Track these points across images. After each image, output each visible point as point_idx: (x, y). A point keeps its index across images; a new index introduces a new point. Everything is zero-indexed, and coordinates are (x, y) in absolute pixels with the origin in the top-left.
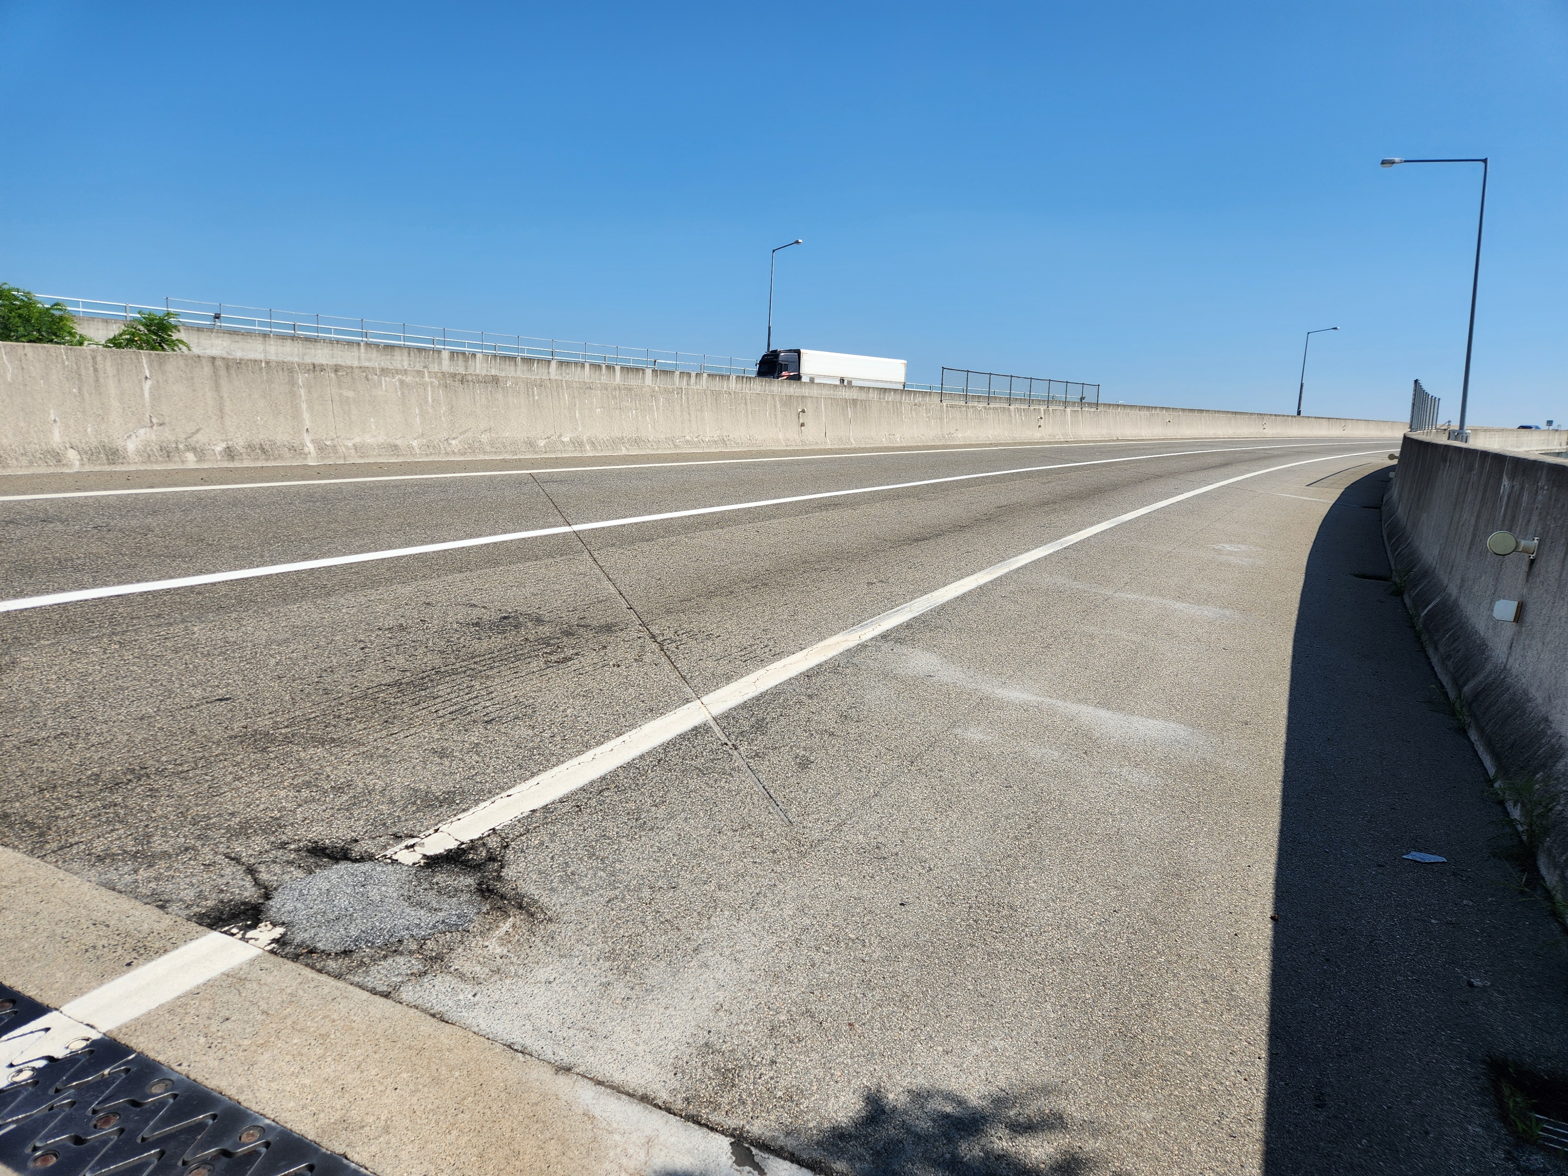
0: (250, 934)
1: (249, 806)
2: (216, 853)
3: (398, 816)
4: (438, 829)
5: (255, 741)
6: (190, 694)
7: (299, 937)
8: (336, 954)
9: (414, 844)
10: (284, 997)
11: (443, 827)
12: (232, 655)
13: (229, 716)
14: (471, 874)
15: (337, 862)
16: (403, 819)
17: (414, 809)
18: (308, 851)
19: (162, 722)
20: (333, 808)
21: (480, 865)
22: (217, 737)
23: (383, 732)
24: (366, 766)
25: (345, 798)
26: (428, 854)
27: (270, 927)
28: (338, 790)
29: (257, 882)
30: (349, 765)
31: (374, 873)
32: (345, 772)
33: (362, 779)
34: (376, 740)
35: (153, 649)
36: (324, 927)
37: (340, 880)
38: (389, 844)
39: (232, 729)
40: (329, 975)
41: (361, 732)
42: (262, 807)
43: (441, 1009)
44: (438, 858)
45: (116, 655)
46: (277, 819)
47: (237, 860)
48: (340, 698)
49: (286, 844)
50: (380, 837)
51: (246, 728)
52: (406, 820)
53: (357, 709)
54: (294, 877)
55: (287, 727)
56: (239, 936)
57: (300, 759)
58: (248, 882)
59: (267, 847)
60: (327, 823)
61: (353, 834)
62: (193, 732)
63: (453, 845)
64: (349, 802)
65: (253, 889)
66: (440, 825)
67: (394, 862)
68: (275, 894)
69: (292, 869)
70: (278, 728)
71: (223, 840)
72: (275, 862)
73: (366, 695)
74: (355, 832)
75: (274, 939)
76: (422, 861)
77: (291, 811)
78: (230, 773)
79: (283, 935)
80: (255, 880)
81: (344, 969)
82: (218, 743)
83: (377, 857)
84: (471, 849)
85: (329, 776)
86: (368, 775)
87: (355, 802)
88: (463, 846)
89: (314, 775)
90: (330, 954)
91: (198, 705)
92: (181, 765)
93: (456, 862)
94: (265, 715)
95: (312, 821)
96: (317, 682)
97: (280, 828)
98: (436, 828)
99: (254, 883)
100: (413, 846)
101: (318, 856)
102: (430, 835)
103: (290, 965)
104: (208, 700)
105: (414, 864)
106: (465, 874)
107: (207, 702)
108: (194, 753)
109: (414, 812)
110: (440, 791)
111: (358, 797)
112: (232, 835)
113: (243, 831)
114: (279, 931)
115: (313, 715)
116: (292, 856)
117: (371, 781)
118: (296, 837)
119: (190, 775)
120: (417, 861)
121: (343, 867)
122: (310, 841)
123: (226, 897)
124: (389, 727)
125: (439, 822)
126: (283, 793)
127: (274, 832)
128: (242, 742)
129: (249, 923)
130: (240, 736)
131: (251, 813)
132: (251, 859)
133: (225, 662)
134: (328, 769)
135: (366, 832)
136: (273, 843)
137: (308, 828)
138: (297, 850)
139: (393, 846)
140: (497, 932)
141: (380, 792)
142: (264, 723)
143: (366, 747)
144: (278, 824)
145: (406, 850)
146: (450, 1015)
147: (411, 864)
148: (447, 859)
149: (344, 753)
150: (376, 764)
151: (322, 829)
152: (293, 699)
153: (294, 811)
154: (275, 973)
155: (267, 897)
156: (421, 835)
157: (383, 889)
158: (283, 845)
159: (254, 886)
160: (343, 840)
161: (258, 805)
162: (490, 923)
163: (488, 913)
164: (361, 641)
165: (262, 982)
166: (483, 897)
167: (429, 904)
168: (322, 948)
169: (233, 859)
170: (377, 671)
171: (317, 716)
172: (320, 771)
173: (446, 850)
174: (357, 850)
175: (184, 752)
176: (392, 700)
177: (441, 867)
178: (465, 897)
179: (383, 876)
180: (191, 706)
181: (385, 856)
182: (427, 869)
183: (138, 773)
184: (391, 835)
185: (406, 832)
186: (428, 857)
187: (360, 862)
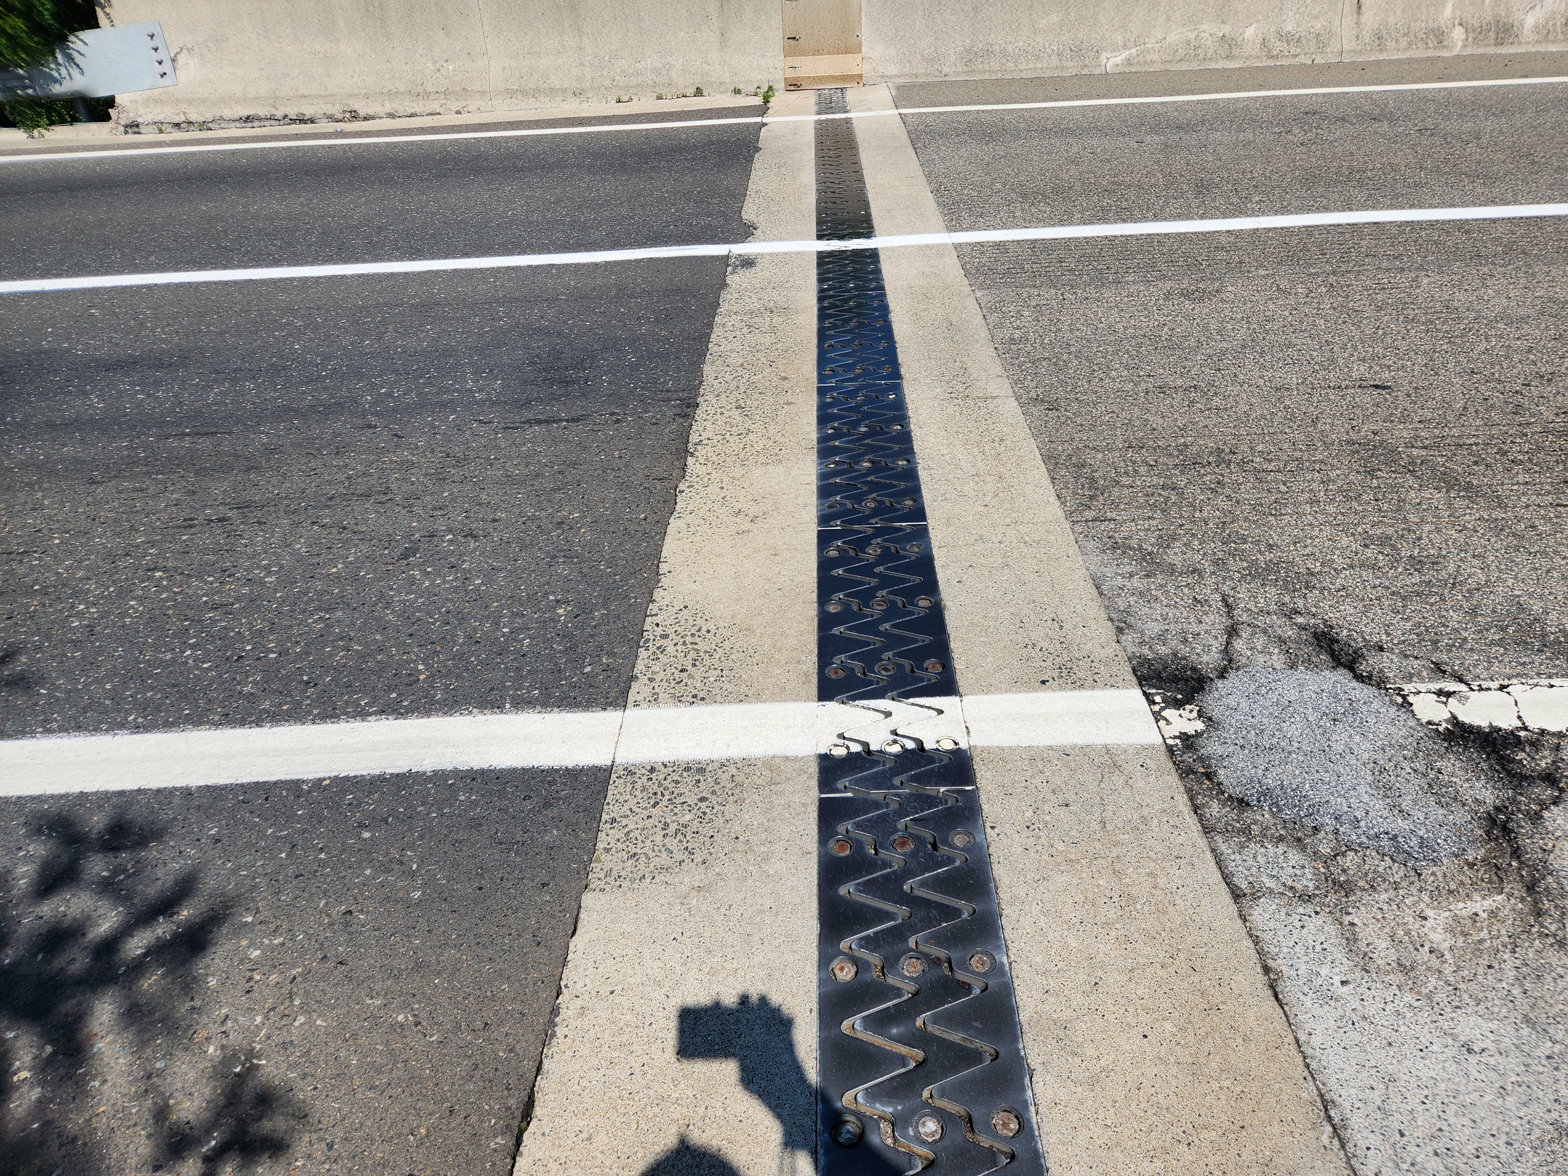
0: (1168, 713)
1: (1295, 543)
2: (1217, 589)
3: (1465, 639)
4: (1508, 686)
5: (1372, 456)
6: (1351, 370)
7: (1212, 748)
8: (1230, 796)
9: (1454, 692)
10: (1135, 817)
11: (1516, 689)
13: (1370, 411)
14: (1499, 785)
15: (1334, 668)
16: (1469, 646)
17: (1497, 637)
18: (1315, 635)
19: (1294, 399)
20: (1387, 588)
21: (1526, 777)
22: (1333, 437)
23: (1549, 498)
24: (1479, 542)
25: (1416, 579)
26: (1462, 718)
27: (1195, 714)
28: (1417, 564)
29: (1227, 651)
30: (1461, 531)
31: (1365, 708)
32: (1446, 541)
33: (1461, 559)
34: (1527, 507)
35: (1358, 301)
36: (1246, 751)
37: (1314, 696)
38: (1419, 675)
39: (1359, 431)
40: (1201, 821)
41: (1516, 487)
42: (1308, 550)
43: (1284, 969)
44: (1471, 732)
46: (1312, 574)
47: (1230, 609)
48: (1529, 424)
49: (1296, 612)
50: (1416, 658)
51: (1375, 434)
52: (1472, 650)
53: (1540, 449)
54: (1269, 663)
55: (1426, 448)
56: (1156, 708)
58: (1216, 645)
59: (1273, 607)
60: (1365, 606)
61: (1384, 637)
62: (1315, 422)
63: (1507, 722)
64: (1416, 588)
65: (1217, 655)
66: (1514, 681)
67: (1406, 705)
68: (1232, 675)
69: (1277, 651)
70: (1413, 447)
71: (1237, 576)
72: (1265, 631)
74: (1389, 635)
75: (1185, 734)
76: (1444, 725)
77: (1335, 570)
79: (1198, 735)
80: (1228, 643)
81: (1221, 825)
82: (1329, 446)
83: (1388, 686)
84: (1532, 744)
85: (1420, 539)
86: (1474, 556)
87: (1423, 591)
88: (1522, 734)
89: (1403, 529)
90: (1223, 793)
91: (1347, 387)
92: (1271, 461)
93: (1494, 751)
94: (1411, 423)
95: (1348, 595)
96: (1517, 392)
97: (1307, 588)
98: (1506, 683)
99: (1223, 647)
100: (1449, 694)
101: (1319, 647)
102: (1489, 689)
103: (1173, 779)
104: (1364, 384)
105: (1429, 723)
106: (1489, 779)
107: (1360, 387)
108: (1294, 450)
109: (1492, 643)
110: (1557, 626)
111: (1434, 585)
112: (1249, 575)
113: (1266, 573)
114: (1199, 726)
115: (1472, 441)
116: (1290, 633)
117: (1470, 567)
118: (1314, 610)
119: (1269, 478)
120: (1436, 721)
121: (1342, 677)
122: (1325, 622)
123: (1184, 650)
125: (1518, 675)
126: (1346, 541)
127: (1295, 591)
128: (1357, 452)
129: (1180, 696)
130: (1359, 444)
131: (1293, 553)
132: (1245, 615)
133: (1423, 335)
134: (1427, 528)
135: (1404, 642)
136: (1284, 604)
137: (1337, 602)
138: (1303, 628)
139: (1422, 680)
140: (1461, 905)
141: (1468, 591)
142: (1401, 434)
143: (1505, 513)
144: (1307, 582)
145: (1435, 697)
146: (1290, 990)
147: (1424, 721)
148: (1486, 740)
149: (1468, 511)
150: (1498, 546)
151: (1352, 611)
152: (1464, 409)
153: (1338, 572)
154: (1152, 779)
155: (1222, 674)
156: (1475, 684)
157: (1357, 738)
158: (1292, 613)
159: (1221, 652)
160: (1365, 641)
161: (1306, 546)
162: (1462, 883)
163: (1471, 865)
165: (1130, 782)
166: (1488, 832)
167: (1400, 796)
168: (1222, 778)
169: (1227, 605)
171: (1476, 444)
172: (1414, 527)
173: (1491, 726)
174: (1371, 662)
175: (1286, 446)
177: (1466, 748)
178: (1460, 816)
179: (1372, 720)
180: (1339, 387)
181: (1401, 689)
182: (1444, 740)
183: (1222, 458)
184: (1433, 663)
185: (1456, 668)
186: (1458, 722)
187: (1363, 682)
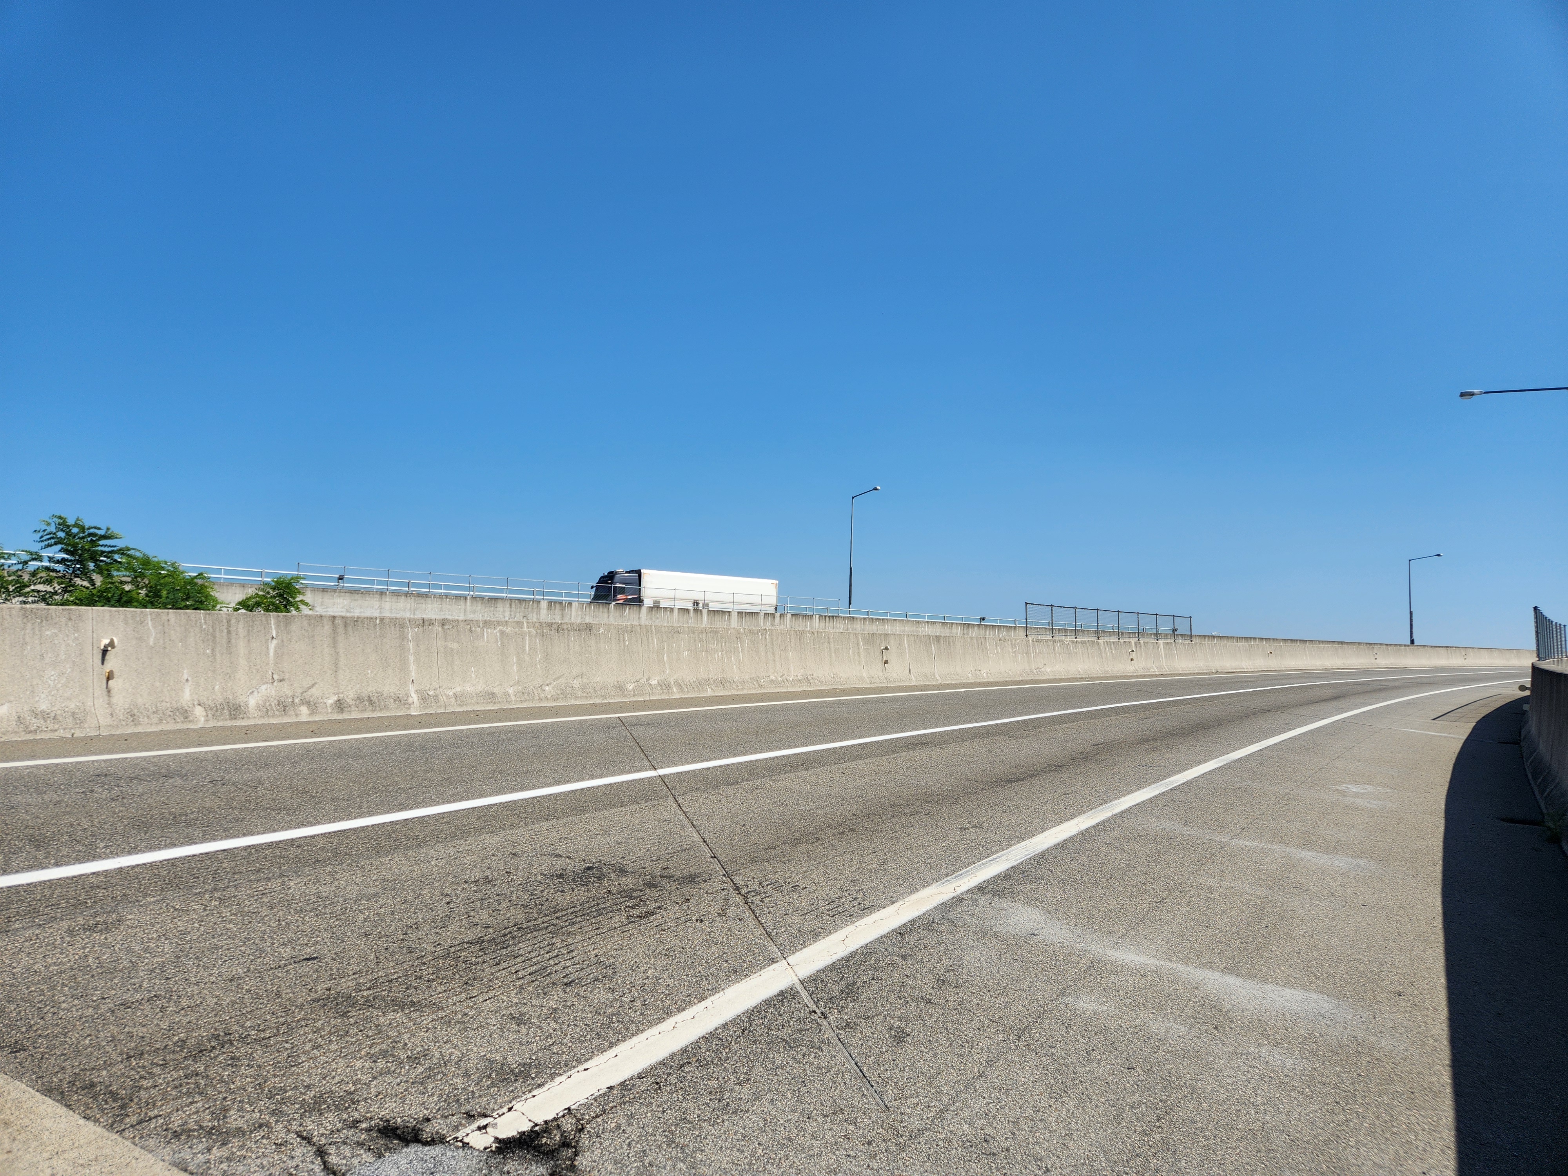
1: (324, 1078)
2: (289, 1130)
3: (473, 1092)
4: (512, 1107)
5: (337, 1004)
6: (280, 953)
9: (487, 1125)
11: (517, 1106)
12: (323, 911)
13: (315, 976)
14: (544, 1162)
15: (407, 1145)
16: (477, 1095)
17: (489, 1083)
18: (379, 1131)
19: (250, 983)
20: (407, 1082)
21: (553, 1151)
22: (300, 1000)
23: (463, 995)
24: (442, 1034)
25: (421, 1069)
26: (501, 1137)
28: (414, 1060)
29: (325, 1166)
30: (427, 1031)
31: (444, 1158)
32: (422, 1040)
33: (438, 1048)
34: (454, 1004)
35: (250, 905)
37: (408, 1166)
38: (461, 1124)
39: (316, 992)
41: (441, 995)
42: (337, 1079)
44: (510, 1142)
45: (215, 912)
46: (351, 1093)
47: (308, 1139)
48: (422, 957)
49: (357, 1122)
50: (453, 1115)
51: (330, 990)
52: (480, 1096)
53: (439, 969)
54: (363, 1161)
55: (369, 989)
57: (379, 1025)
58: (316, 1165)
59: (339, 1125)
60: (400, 1098)
61: (425, 1112)
62: (278, 995)
63: (526, 1127)
64: (424, 1075)
65: (322, 1174)
66: (514, 1102)
67: (466, 1145)
69: (362, 1151)
70: (360, 991)
71: (297, 1116)
72: (345, 1143)
73: (448, 954)
74: (427, 1109)
76: (494, 1145)
77: (365, 1084)
78: (310, 1041)
80: (323, 1163)
82: (301, 1007)
83: (448, 1140)
84: (545, 1131)
85: (406, 1044)
86: (445, 1043)
87: (430, 1074)
88: (537, 1128)
89: (392, 1043)
91: (285, 965)
92: (264, 1030)
93: (528, 1146)
94: (349, 976)
95: (385, 1097)
96: (402, 940)
97: (354, 1103)
98: (510, 1106)
99: (323, 1167)
100: (485, 1127)
101: (388, 1137)
102: (503, 1114)
104: (297, 960)
105: (485, 1148)
106: (536, 1162)
107: (295, 962)
108: (277, 1018)
109: (489, 1087)
110: (516, 1063)
111: (434, 1069)
112: (306, 1111)
113: (316, 1107)
115: (396, 976)
116: (363, 1136)
117: (447, 1049)
118: (369, 1115)
119: (272, 1042)
120: (488, 1145)
121: (414, 1150)
122: (381, 1119)
124: (469, 990)
125: (514, 1099)
126: (359, 1064)
127: (346, 1108)
128: (324, 1005)
130: (323, 999)
131: (327, 1085)
132: (322, 1139)
133: (316, 919)
134: (406, 1036)
135: (439, 1109)
136: (344, 1120)
137: (381, 1104)
138: (369, 1130)
139: (465, 1126)
141: (456, 1063)
142: (347, 985)
143: (445, 1012)
144: (351, 1099)
145: (478, 1132)
147: (482, 1149)
148: (520, 1143)
149: (423, 1018)
150: (453, 1032)
151: (394, 1105)
152: (377, 958)
153: (368, 1085)
156: (495, 1115)
158: (355, 1124)
159: (323, 1170)
160: (415, 1119)
161: (334, 1077)
164: (447, 895)
169: (304, 1138)
170: (461, 927)
171: (400, 977)
172: (398, 1039)
173: (519, 1133)
174: (428, 1131)
175: (268, 1017)
176: (474, 959)
177: (513, 1153)
179: (453, 1163)
180: (280, 967)
181: (457, 1138)
182: (499, 1154)
183: (223, 1040)
184: (464, 1114)
185: (479, 1110)
186: (500, 1140)
187: (430, 1145)
